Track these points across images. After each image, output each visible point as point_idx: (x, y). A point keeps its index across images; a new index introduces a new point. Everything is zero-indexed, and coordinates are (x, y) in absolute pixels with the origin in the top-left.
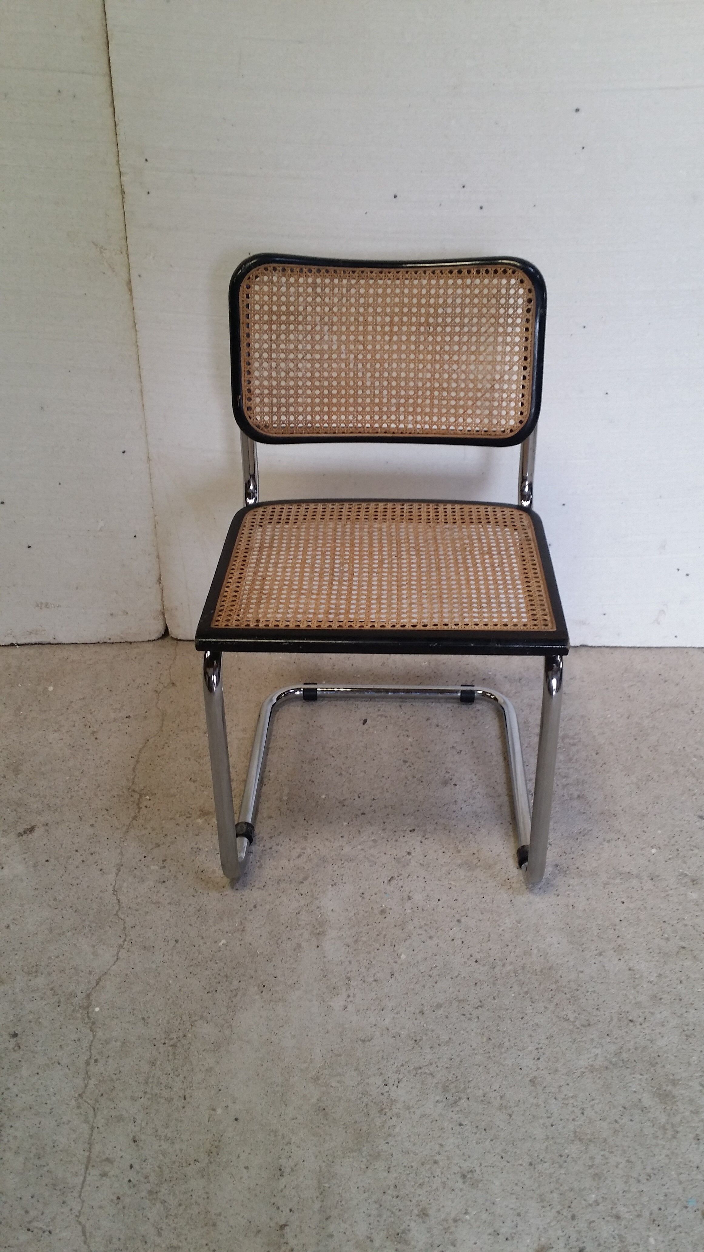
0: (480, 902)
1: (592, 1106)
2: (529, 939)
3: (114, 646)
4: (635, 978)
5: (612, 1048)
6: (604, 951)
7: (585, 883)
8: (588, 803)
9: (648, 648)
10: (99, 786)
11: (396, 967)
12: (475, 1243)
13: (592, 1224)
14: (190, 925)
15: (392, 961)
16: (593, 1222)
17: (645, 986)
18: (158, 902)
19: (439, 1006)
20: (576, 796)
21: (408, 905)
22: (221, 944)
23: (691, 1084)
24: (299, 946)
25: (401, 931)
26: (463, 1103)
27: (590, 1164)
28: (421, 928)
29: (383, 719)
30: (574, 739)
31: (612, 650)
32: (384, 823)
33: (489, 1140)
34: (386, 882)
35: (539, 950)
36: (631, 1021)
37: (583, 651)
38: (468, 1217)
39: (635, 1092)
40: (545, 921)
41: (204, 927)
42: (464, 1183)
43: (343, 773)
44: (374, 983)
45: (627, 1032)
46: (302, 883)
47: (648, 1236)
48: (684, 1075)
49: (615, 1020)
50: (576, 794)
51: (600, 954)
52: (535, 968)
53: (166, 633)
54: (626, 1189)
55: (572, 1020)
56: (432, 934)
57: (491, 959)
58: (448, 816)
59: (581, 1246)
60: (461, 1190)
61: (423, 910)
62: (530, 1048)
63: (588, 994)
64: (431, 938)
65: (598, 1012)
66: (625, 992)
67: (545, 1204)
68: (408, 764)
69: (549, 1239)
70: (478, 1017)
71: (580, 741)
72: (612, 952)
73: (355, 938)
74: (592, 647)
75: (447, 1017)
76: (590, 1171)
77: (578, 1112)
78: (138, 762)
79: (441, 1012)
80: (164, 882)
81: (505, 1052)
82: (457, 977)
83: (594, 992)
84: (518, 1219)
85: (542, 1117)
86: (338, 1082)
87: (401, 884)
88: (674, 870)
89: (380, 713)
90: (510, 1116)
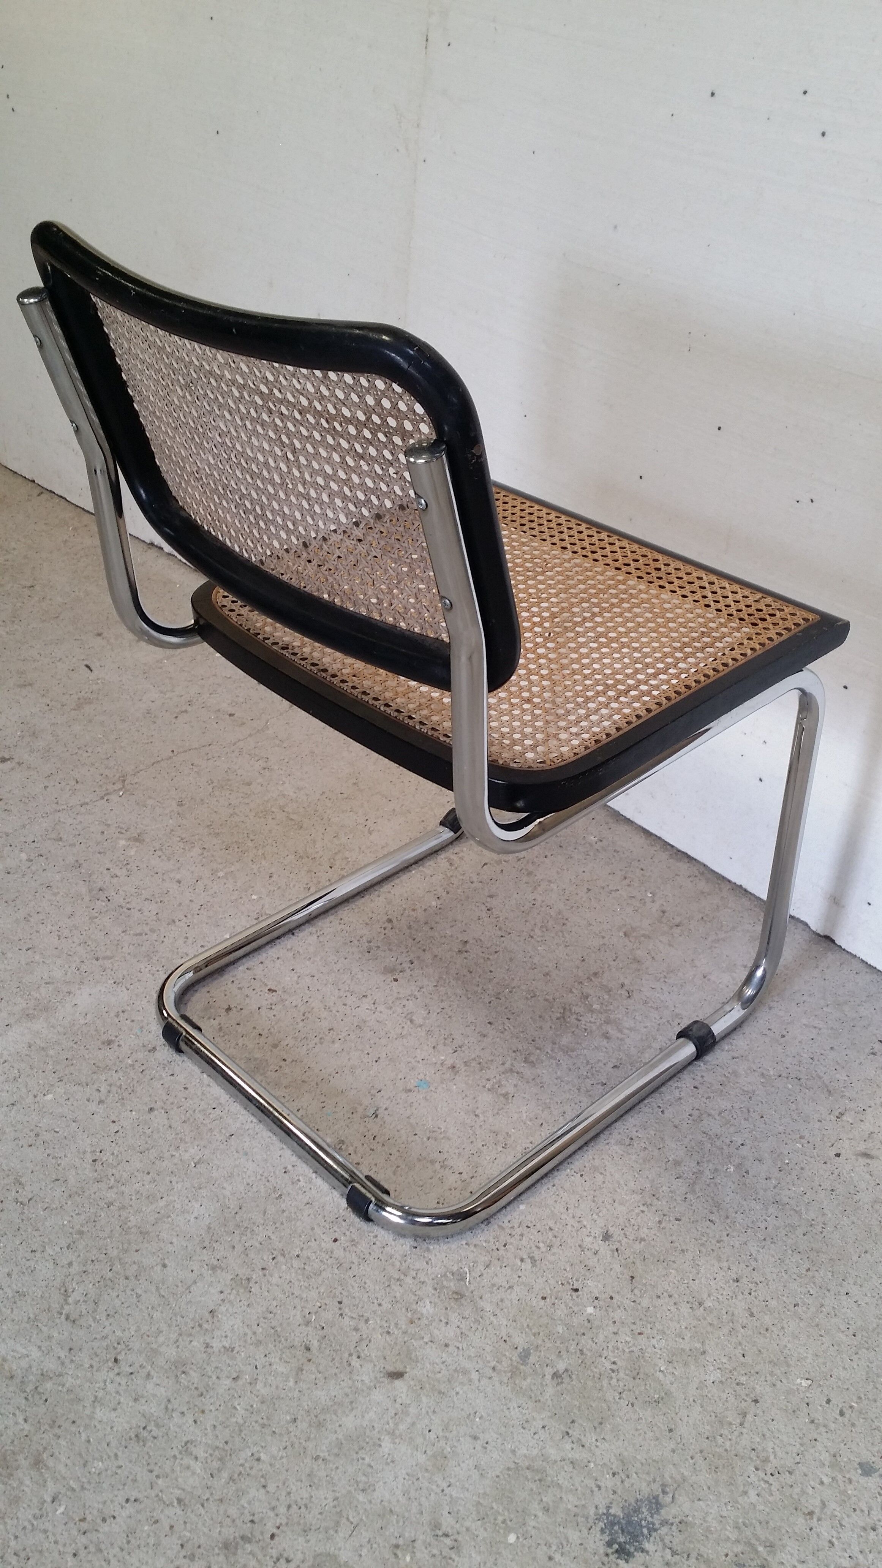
4: (200, 1326)
5: (51, 1366)
6: (222, 1270)
11: (28, 1101)
15: (34, 1092)
17: (195, 1343)
23: (50, 1483)
25: (90, 1073)
28: (110, 1085)
30: (621, 1031)
35: (166, 1206)
36: (116, 1360)
40: (225, 1185)
45: (92, 1366)
46: (98, 959)
48: (61, 1468)
49: (105, 1343)
51: (214, 1268)
52: (132, 1218)
55: (70, 1300)
56: (109, 1100)
64: (101, 1102)
65: (104, 1318)
66: (163, 1326)
72: (230, 1277)
73: (47, 1045)
78: (170, 758)
82: (55, 1158)
83: (139, 1296)
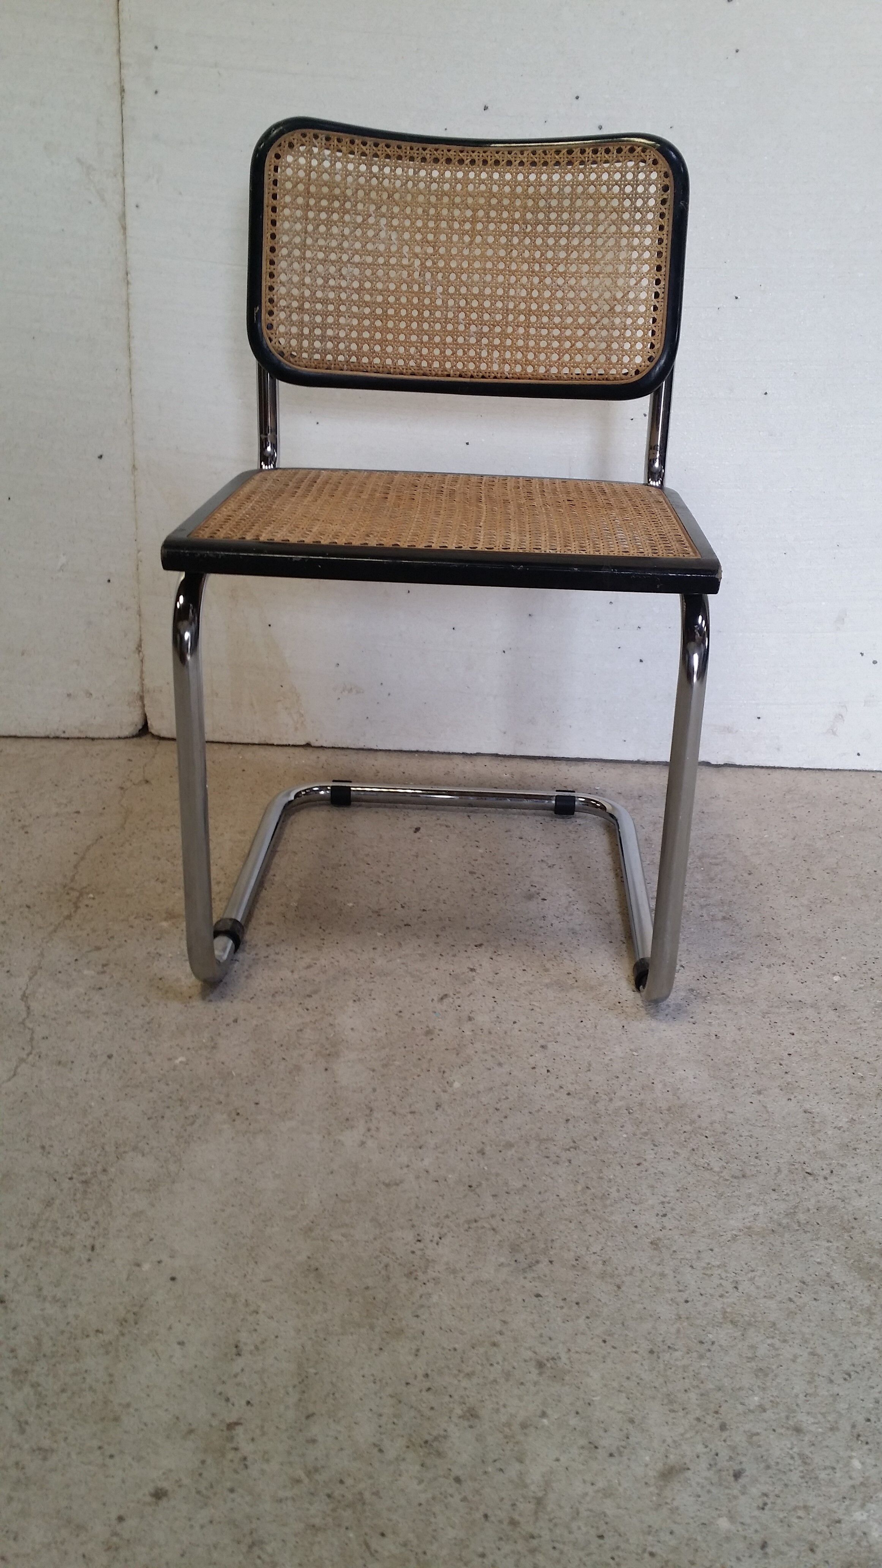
0: (577, 1027)
1: (752, 1280)
2: (650, 1070)
3: (70, 742)
4: (814, 1122)
5: (782, 1207)
6: (765, 1090)
7: (735, 1010)
8: (738, 925)
9: (819, 770)
10: (21, 882)
11: (445, 1097)
12: (558, 1460)
13: (755, 1438)
14: (134, 1039)
15: (438, 1090)
16: (758, 1434)
17: (830, 1133)
18: (89, 1012)
19: (509, 1145)
20: (720, 918)
21: (467, 1027)
22: (177, 1062)
24: (298, 1068)
25: (455, 1056)
26: (543, 1268)
27: (750, 1355)
28: (485, 1052)
29: (444, 828)
30: (716, 858)
31: (770, 771)
32: (438, 936)
33: (584, 1317)
34: (436, 999)
35: (665, 1085)
36: (809, 1174)
37: (728, 771)
38: (545, 1421)
39: (819, 1263)
40: (675, 1052)
41: (154, 1042)
42: (540, 1374)
43: (381, 881)
44: (409, 1116)
45: (803, 1188)
46: (310, 996)
47: (851, 1457)
49: (785, 1171)
50: (720, 915)
51: (759, 1093)
52: (658, 1105)
53: (144, 730)
54: (810, 1391)
55: (717, 1169)
56: (502, 1060)
57: (593, 1093)
58: (532, 932)
59: (737, 1467)
60: (535, 1384)
61: (490, 1033)
62: (650, 1202)
63: (743, 1139)
64: (500, 1064)
65: (757, 1161)
66: (799, 1139)
67: (676, 1407)
68: (475, 876)
69: (683, 1456)
70: (570, 1161)
71: (724, 861)
72: (777, 1090)
73: (385, 1062)
74: (740, 767)
75: (521, 1159)
76: (749, 1365)
77: (729, 1286)
78: (83, 858)
79: (511, 1152)
80: (100, 988)
81: (612, 1206)
82: (539, 1111)
83: (751, 1136)
84: (630, 1427)
85: (669, 1291)
86: (343, 1235)
87: (458, 1002)
88: (868, 1001)
89: (439, 822)
90: (619, 1287)
